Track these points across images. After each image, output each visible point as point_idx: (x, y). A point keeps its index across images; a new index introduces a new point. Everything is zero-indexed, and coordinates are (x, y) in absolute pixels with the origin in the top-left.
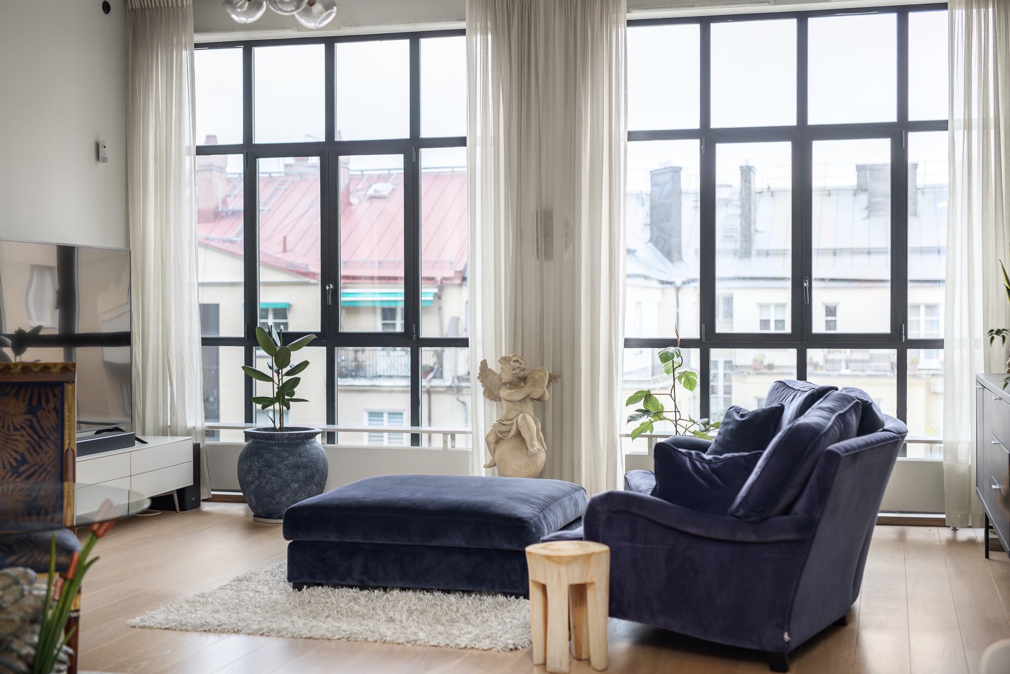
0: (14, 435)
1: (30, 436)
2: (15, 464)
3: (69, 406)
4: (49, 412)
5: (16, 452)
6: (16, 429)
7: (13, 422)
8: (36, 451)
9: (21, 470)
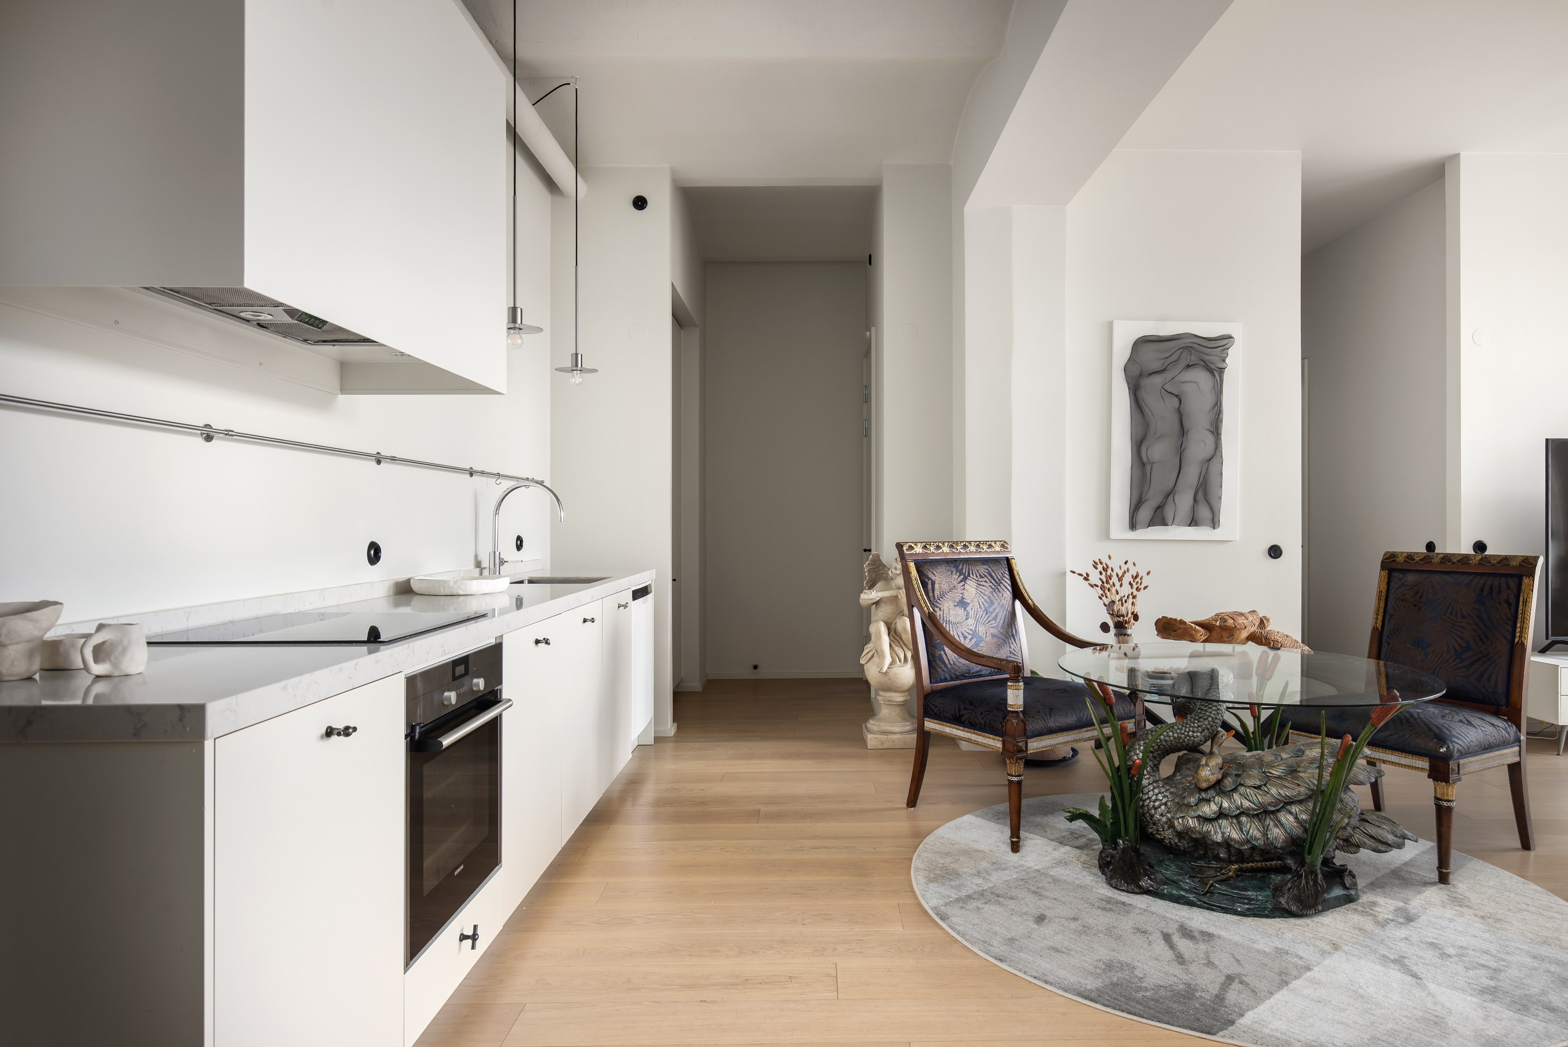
0: (1462, 622)
1: (1476, 624)
2: (1459, 650)
3: (1524, 599)
4: (1500, 604)
5: (1462, 638)
6: (1463, 617)
7: (1461, 610)
8: (1481, 640)
9: (1464, 656)
